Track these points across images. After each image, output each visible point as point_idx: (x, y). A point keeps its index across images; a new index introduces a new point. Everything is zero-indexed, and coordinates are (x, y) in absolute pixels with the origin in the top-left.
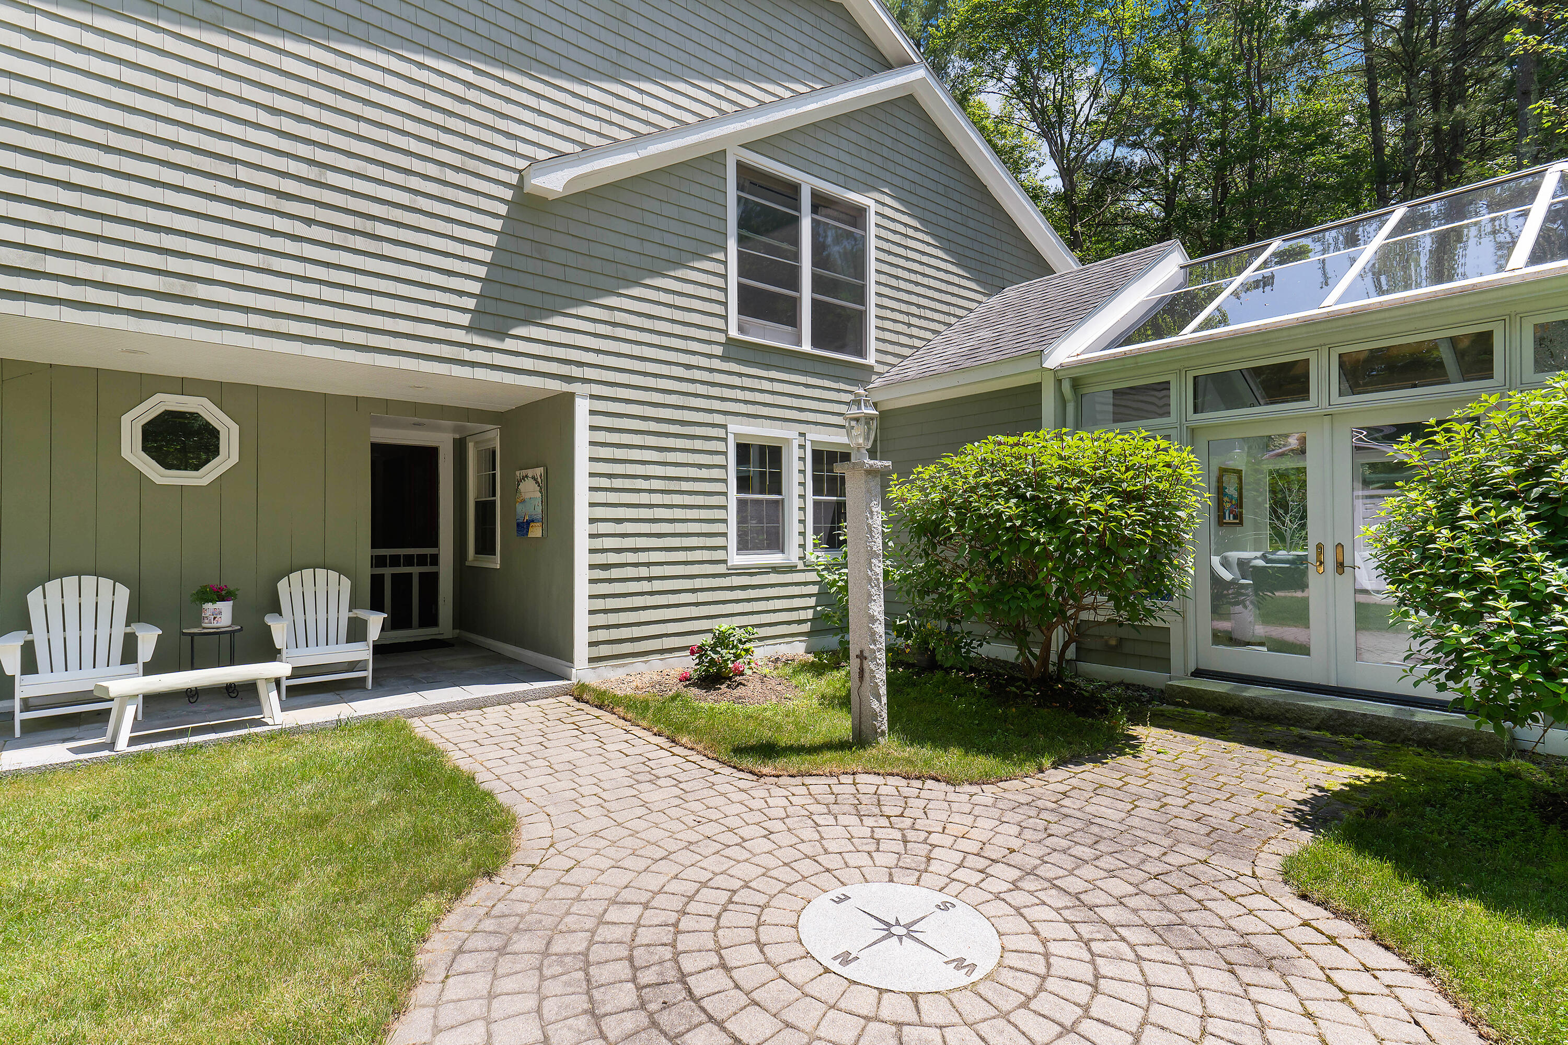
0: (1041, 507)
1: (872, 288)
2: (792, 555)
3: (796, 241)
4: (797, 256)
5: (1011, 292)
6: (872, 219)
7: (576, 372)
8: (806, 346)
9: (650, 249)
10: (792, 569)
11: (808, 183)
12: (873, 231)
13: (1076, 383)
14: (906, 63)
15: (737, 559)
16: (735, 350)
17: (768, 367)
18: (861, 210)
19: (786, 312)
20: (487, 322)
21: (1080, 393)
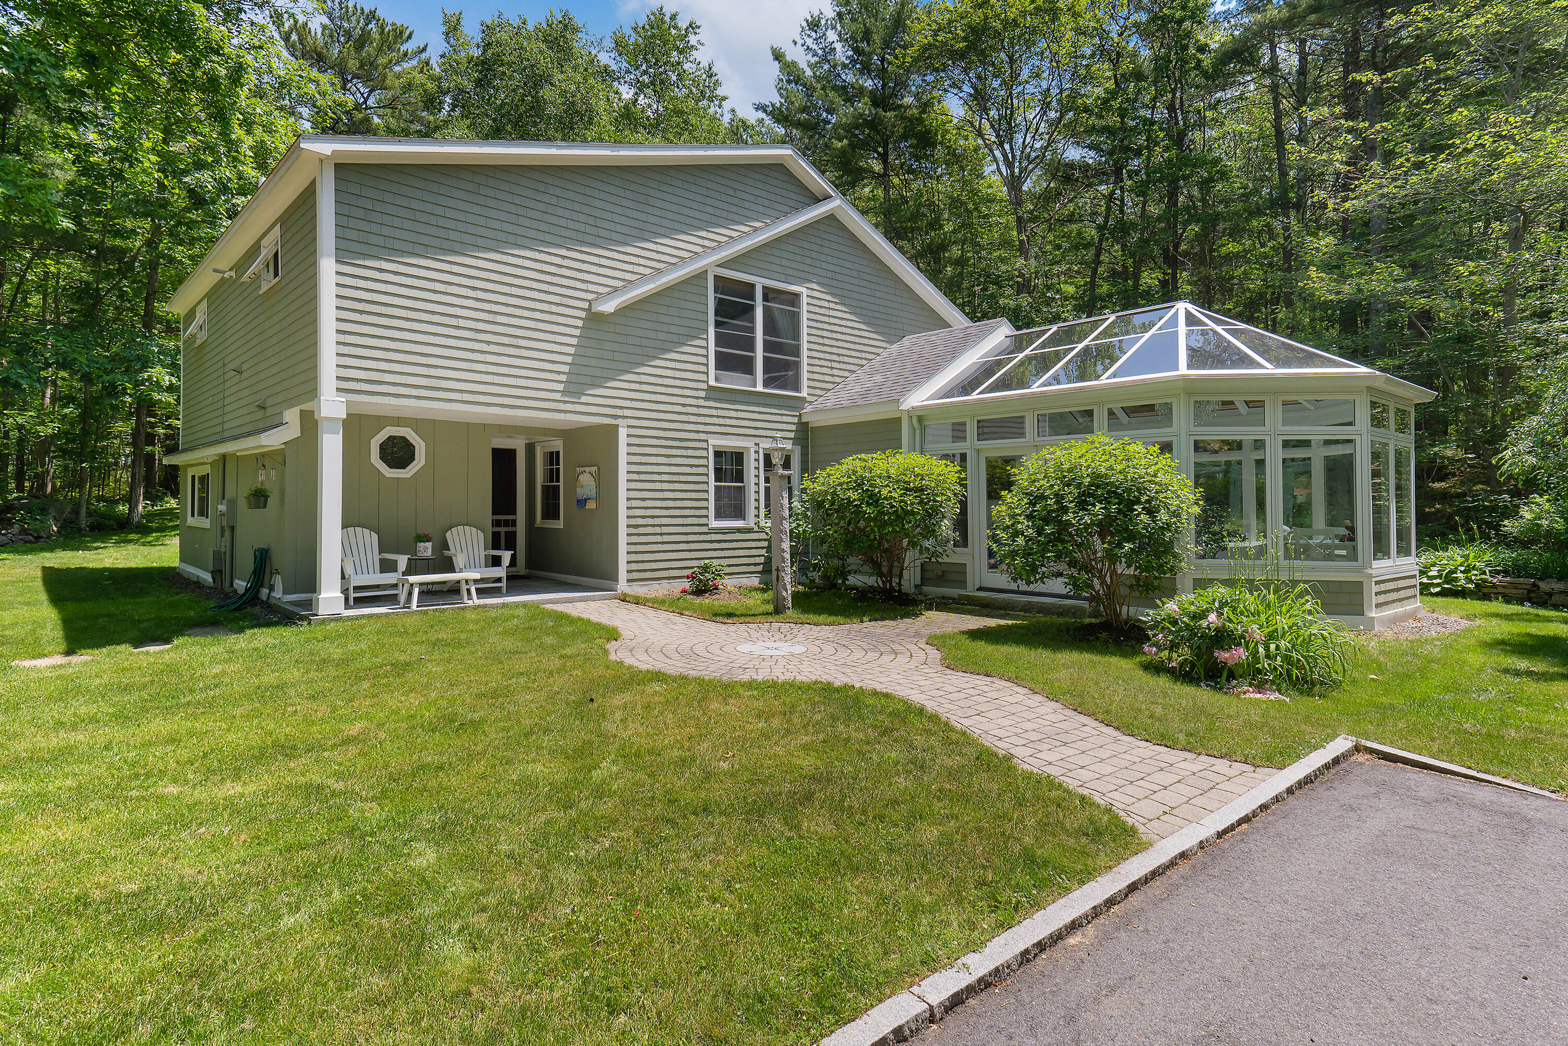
1: (805, 346)
2: (750, 522)
3: (752, 320)
4: (752, 330)
5: (907, 341)
6: (805, 300)
7: (619, 412)
8: (760, 388)
9: (662, 336)
10: (750, 531)
11: (760, 283)
12: (805, 308)
13: (920, 419)
14: (827, 197)
15: (715, 524)
16: (714, 394)
17: (734, 402)
18: (797, 295)
19: (746, 366)
20: (572, 388)
21: (923, 428)
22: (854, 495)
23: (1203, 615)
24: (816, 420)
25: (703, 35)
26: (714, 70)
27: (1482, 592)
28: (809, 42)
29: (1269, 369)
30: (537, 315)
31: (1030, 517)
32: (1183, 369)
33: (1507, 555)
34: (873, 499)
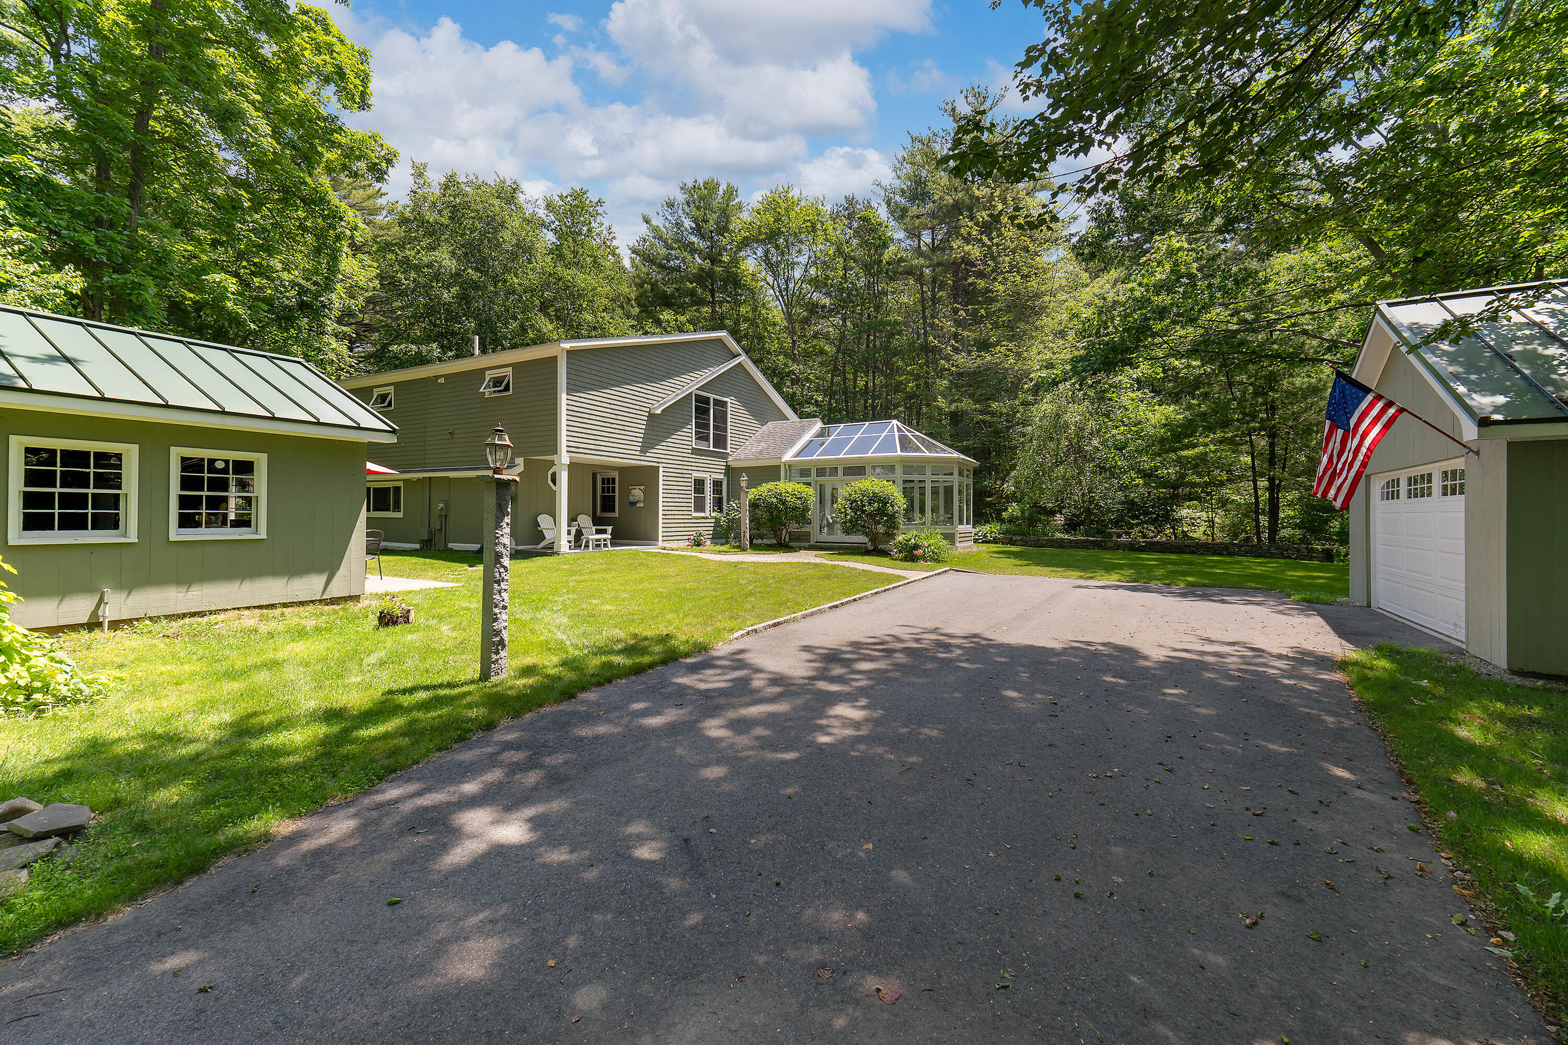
0: (781, 500)
1: (729, 427)
2: (707, 514)
3: (709, 415)
4: (709, 420)
5: (770, 424)
6: (729, 405)
7: (660, 460)
8: (711, 448)
9: (676, 424)
10: (707, 518)
11: (712, 396)
12: (729, 408)
13: (789, 466)
14: (739, 355)
15: (695, 515)
16: (695, 451)
17: (702, 455)
18: (726, 402)
19: (706, 439)
20: (644, 449)
21: (790, 470)
22: (774, 500)
23: (910, 540)
24: (734, 464)
25: (606, 207)
26: (613, 230)
27: (995, 541)
28: (667, 214)
29: (928, 454)
30: (632, 415)
31: (851, 508)
32: (899, 453)
33: (1005, 527)
34: (784, 503)
